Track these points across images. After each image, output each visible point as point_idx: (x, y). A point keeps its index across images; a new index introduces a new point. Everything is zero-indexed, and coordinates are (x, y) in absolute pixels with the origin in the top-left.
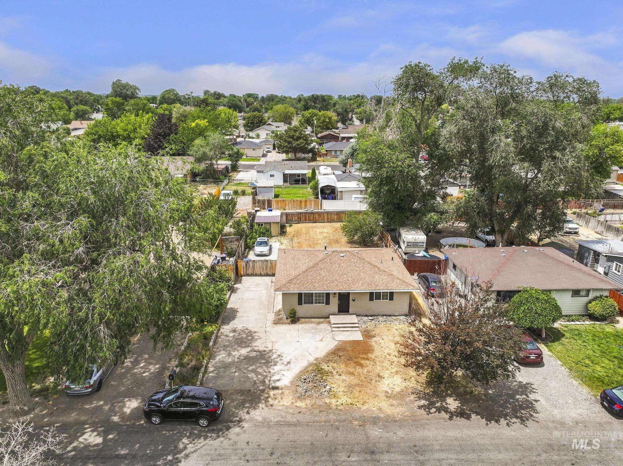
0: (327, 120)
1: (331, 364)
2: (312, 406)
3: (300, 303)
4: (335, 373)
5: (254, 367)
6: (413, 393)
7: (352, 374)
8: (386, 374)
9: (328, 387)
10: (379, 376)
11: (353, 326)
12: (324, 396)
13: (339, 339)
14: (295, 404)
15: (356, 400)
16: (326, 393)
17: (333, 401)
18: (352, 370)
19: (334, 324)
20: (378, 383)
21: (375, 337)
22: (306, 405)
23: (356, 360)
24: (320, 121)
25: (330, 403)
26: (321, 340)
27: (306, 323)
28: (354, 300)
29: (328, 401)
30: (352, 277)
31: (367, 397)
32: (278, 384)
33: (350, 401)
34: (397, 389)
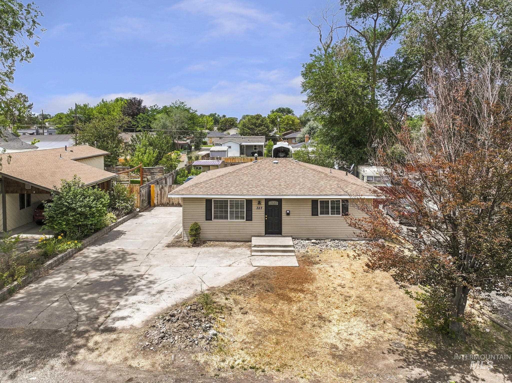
0: (291, 122)
1: (233, 296)
2: (164, 368)
3: (208, 218)
4: (236, 309)
5: (96, 295)
6: (391, 351)
7: (270, 312)
8: (335, 314)
9: (212, 332)
10: (320, 317)
11: (285, 250)
12: (197, 348)
13: (258, 265)
14: (129, 362)
15: (267, 359)
16: (203, 342)
17: (215, 360)
18: (268, 306)
19: (255, 246)
20: (318, 330)
21: (318, 263)
22: (153, 365)
23: (280, 292)
24: (284, 123)
25: (206, 363)
26: (230, 266)
27: (215, 246)
28: (288, 214)
29: (202, 358)
30: (285, 182)
31: (290, 356)
32: (119, 325)
33: (250, 360)
34: (357, 342)
